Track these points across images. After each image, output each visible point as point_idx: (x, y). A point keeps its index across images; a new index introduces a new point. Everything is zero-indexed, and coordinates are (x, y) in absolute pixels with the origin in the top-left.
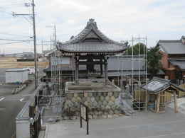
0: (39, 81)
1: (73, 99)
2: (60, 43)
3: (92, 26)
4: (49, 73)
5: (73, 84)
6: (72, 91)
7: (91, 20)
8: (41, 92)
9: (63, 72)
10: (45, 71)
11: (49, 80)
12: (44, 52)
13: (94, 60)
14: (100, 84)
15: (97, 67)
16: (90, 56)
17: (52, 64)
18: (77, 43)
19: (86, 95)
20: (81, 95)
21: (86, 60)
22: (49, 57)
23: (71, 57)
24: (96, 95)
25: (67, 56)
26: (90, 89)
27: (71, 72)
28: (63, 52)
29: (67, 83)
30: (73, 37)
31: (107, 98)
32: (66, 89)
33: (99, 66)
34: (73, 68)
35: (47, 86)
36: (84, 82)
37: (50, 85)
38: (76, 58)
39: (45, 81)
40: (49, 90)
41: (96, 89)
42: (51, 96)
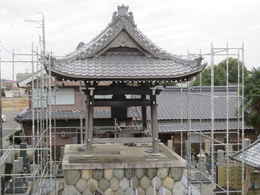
0: (5, 143)
1: (81, 184)
2: (53, 59)
3: (123, 21)
4: (27, 124)
5: (80, 150)
6: (78, 166)
7: (122, 8)
8: (9, 167)
9: (60, 122)
10: (18, 120)
11: (28, 141)
13: (128, 97)
14: (141, 149)
15: (134, 112)
16: (119, 87)
17: (35, 105)
18: (91, 58)
19: (108, 174)
20: (98, 174)
21: (110, 97)
22: (28, 89)
23: (76, 88)
24: (129, 173)
25: (69, 87)
26: (116, 161)
28: (59, 77)
29: (67, 146)
30: (81, 45)
31: (155, 181)
32: (65, 162)
33: (139, 109)
34: (79, 112)
35: (23, 154)
37: (30, 151)
38: (87, 92)
39: (18, 141)
40: (27, 162)
41: (130, 160)
42: (33, 175)
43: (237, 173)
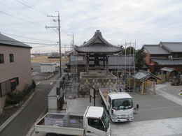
0: (63, 72)
1: (85, 84)
2: (77, 47)
3: (98, 35)
4: (69, 66)
5: (85, 74)
6: (85, 79)
7: (98, 31)
8: (64, 78)
9: (79, 66)
10: (66, 65)
11: (70, 71)
12: (66, 52)
13: (99, 58)
14: (103, 73)
15: (101, 63)
16: (97, 55)
17: (71, 60)
18: (88, 46)
20: (90, 81)
21: (94, 58)
22: (69, 56)
23: (84, 56)
24: (100, 81)
25: (81, 55)
26: (96, 77)
27: (83, 66)
28: (79, 52)
29: (81, 73)
30: (85, 42)
31: (108, 84)
32: (81, 77)
33: (102, 62)
34: (85, 63)
35: (68, 75)
36: (92, 72)
37: (70, 74)
38: (87, 56)
39: (67, 71)
40: (69, 77)
41: (100, 77)
42: (71, 81)
43: (132, 81)
